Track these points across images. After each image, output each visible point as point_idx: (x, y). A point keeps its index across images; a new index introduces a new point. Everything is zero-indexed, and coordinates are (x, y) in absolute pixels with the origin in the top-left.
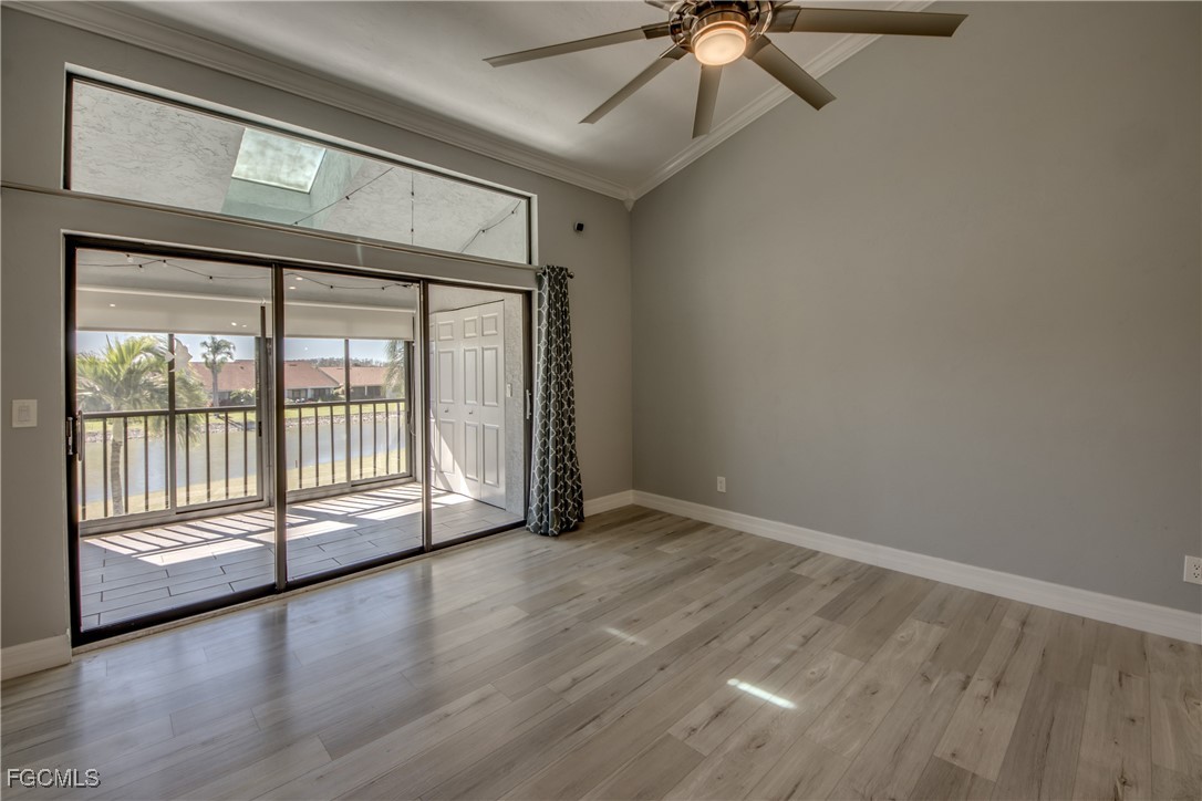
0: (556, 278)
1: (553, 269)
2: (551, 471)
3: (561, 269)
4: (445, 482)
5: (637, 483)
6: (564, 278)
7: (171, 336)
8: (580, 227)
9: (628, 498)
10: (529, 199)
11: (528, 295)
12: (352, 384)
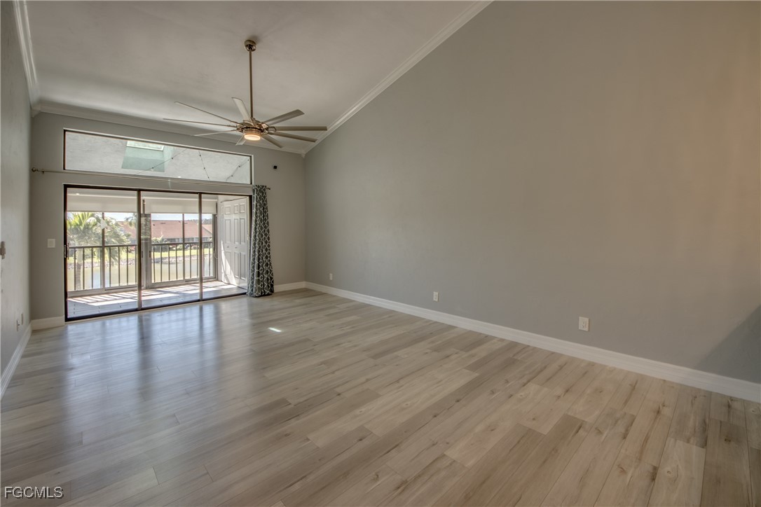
0: (260, 190)
1: (259, 187)
2: (256, 270)
3: (263, 186)
4: (227, 279)
5: (306, 279)
6: (264, 190)
7: (103, 214)
8: (275, 167)
9: (303, 285)
10: (251, 157)
11: (250, 197)
12: (185, 237)
